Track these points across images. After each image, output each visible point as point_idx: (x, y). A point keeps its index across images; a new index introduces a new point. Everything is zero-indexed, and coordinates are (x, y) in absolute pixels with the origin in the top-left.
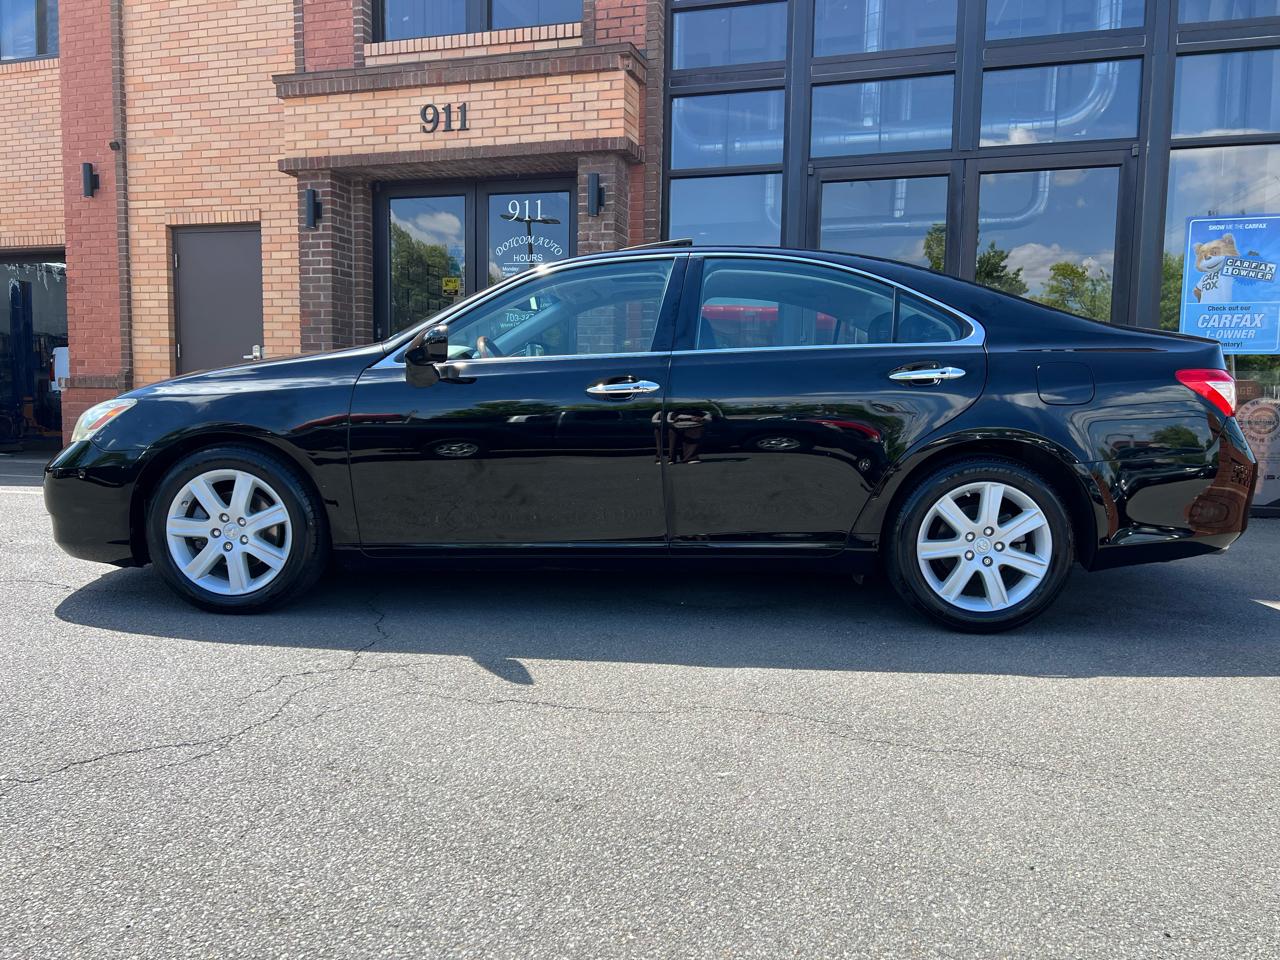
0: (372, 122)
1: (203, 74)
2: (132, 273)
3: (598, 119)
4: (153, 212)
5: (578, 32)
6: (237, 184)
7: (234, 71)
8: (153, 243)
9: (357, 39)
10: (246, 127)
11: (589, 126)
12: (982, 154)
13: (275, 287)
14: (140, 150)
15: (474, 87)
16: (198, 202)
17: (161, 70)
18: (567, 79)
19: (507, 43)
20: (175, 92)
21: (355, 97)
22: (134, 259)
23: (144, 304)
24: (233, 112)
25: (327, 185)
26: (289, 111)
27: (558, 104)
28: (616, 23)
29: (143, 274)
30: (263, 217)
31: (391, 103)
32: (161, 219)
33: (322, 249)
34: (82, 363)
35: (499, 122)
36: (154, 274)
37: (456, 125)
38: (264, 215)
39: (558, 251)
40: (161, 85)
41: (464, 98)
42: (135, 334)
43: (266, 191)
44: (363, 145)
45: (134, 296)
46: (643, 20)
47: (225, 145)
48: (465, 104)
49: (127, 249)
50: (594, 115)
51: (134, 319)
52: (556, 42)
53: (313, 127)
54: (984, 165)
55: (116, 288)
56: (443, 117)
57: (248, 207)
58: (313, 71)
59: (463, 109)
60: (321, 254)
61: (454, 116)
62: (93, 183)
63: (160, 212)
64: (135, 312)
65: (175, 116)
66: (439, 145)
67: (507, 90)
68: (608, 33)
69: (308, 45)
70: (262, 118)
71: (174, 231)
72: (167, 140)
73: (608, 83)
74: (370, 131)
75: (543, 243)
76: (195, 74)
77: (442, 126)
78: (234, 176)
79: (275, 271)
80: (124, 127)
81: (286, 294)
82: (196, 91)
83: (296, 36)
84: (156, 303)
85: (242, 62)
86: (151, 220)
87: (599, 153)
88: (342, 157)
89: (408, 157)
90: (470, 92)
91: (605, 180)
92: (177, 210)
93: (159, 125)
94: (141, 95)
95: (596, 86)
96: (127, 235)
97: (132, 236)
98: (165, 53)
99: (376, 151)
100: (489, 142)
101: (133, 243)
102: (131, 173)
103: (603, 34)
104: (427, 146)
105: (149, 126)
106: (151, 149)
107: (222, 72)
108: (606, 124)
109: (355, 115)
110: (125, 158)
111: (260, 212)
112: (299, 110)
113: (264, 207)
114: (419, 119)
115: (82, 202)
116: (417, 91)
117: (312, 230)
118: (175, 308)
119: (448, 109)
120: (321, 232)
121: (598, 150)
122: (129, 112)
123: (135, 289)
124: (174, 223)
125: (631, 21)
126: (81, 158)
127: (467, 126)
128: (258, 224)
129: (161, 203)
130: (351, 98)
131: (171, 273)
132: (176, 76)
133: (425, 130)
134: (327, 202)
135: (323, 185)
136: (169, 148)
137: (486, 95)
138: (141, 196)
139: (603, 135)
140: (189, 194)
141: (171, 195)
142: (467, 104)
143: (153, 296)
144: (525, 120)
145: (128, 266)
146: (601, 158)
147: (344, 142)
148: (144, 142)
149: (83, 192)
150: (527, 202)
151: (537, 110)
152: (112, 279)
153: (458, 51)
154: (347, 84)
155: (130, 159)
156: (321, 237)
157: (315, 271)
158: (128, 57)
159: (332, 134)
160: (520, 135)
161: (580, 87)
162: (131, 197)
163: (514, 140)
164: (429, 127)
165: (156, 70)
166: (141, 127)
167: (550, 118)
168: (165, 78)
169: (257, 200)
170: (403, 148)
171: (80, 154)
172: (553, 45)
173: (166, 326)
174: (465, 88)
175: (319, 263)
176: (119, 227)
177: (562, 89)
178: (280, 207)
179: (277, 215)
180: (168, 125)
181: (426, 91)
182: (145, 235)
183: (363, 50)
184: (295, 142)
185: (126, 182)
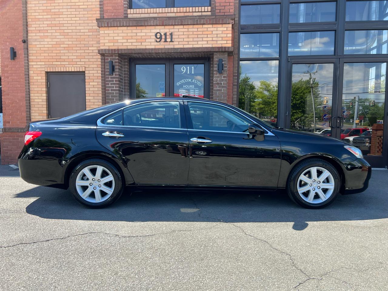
0: (136, 38)
1: (61, 16)
2: (30, 89)
3: (222, 40)
4: (39, 66)
5: (209, 10)
6: (75, 57)
7: (74, 16)
8: (40, 78)
9: (125, 7)
10: (79, 37)
11: (219, 42)
12: (345, 57)
13: (91, 95)
14: (34, 43)
15: (175, 27)
16: (59, 63)
17: (43, 14)
18: (210, 26)
19: (183, 12)
20: (50, 22)
21: (129, 28)
22: (31, 84)
23: (35, 100)
24: (73, 31)
25: (117, 59)
26: (102, 32)
27: (207, 34)
28: (223, 8)
29: (35, 89)
30: (86, 70)
31: (143, 31)
32: (44, 69)
33: (114, 82)
34: (9, 122)
35: (185, 40)
36: (40, 89)
37: (169, 40)
38: (87, 69)
39: (200, 84)
40: (43, 20)
41: (172, 31)
42: (32, 111)
43: (87, 60)
44: (132, 45)
45: (31, 98)
46: (233, 7)
47: (70, 43)
48: (172, 33)
49: (29, 80)
50: (221, 39)
51: (31, 106)
52: (201, 13)
53: (112, 38)
54: (345, 60)
55: (24, 94)
56: (163, 37)
57: (80, 66)
58: (107, 18)
59: (171, 34)
60: (114, 84)
61: (168, 37)
62: (14, 54)
63: (43, 66)
64: (32, 103)
65: (49, 31)
66: (162, 47)
67: (188, 29)
68: (220, 11)
69: (105, 8)
70: (86, 34)
71: (48, 74)
72: (46, 40)
73: (226, 28)
74: (135, 41)
75: (194, 81)
76: (58, 16)
77: (163, 40)
78: (74, 54)
79: (91, 89)
80: (27, 34)
81: (95, 98)
82: (58, 22)
83: (100, 5)
84: (41, 100)
85: (78, 13)
86: (38, 69)
87: (222, 52)
88: (124, 50)
89: (150, 50)
90: (174, 29)
91: (224, 61)
92: (50, 66)
93: (42, 34)
94: (34, 23)
95: (222, 29)
96: (28, 75)
97: (30, 75)
98: (45, 8)
99: (137, 48)
100: (181, 46)
101: (30, 78)
102: (30, 52)
103: (218, 11)
104: (157, 47)
105: (38, 34)
106: (39, 43)
107: (69, 16)
108: (225, 42)
109: (129, 35)
110: (27, 46)
111: (85, 68)
112: (106, 32)
113: (86, 66)
114: (154, 37)
115: (9, 62)
116: (153, 27)
117: (111, 75)
118: (48, 102)
119: (165, 34)
120: (114, 76)
121: (222, 51)
122: (29, 29)
123: (31, 95)
124: (49, 71)
125: (229, 7)
126: (9, 46)
127: (173, 41)
128: (84, 72)
129: (43, 63)
130: (127, 28)
131: (47, 89)
132: (50, 16)
133: (157, 42)
134: (117, 65)
135: (115, 59)
136: (46, 43)
137: (180, 30)
138: (34, 60)
139: (224, 46)
140: (55, 60)
141: (47, 60)
142: (173, 33)
143: (39, 98)
144: (195, 39)
145: (29, 86)
146: (222, 54)
147: (124, 44)
148: (36, 40)
149: (10, 58)
150: (188, 67)
151: (199, 36)
152: (22, 91)
153: (164, 14)
154: (126, 23)
155: (29, 46)
156: (114, 78)
157: (111, 90)
158: (28, 8)
159: (119, 41)
160: (193, 45)
161: (215, 29)
162: (30, 60)
163: (191, 46)
164: (158, 40)
165: (40, 14)
166: (34, 34)
167: (204, 39)
168: (45, 17)
169: (84, 63)
170: (148, 47)
171: (8, 44)
172: (200, 14)
173: (45, 109)
174: (172, 27)
175: (113, 87)
176: (25, 72)
177: (209, 29)
178: (93, 66)
179: (92, 69)
180: (46, 34)
181: (157, 27)
182: (36, 75)
183: (127, 11)
184: (104, 43)
185: (28, 55)
